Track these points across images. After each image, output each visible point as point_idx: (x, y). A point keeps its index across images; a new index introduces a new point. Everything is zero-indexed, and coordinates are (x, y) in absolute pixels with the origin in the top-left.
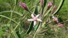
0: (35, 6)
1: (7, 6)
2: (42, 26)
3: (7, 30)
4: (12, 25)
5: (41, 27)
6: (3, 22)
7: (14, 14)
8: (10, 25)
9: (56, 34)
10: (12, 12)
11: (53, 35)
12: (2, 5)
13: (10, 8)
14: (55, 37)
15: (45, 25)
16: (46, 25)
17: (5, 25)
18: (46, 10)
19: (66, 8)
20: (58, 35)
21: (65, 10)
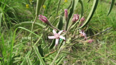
0: (59, 17)
1: (29, 15)
2: (67, 42)
3: (28, 43)
4: (34, 38)
5: (66, 44)
6: (24, 34)
7: (35, 25)
8: (30, 38)
9: (85, 48)
10: (33, 23)
11: (82, 48)
12: (23, 14)
13: (32, 16)
14: (83, 51)
15: (70, 41)
16: (72, 41)
17: (26, 38)
18: (71, 24)
19: (97, 18)
20: (87, 49)
21: (96, 20)
